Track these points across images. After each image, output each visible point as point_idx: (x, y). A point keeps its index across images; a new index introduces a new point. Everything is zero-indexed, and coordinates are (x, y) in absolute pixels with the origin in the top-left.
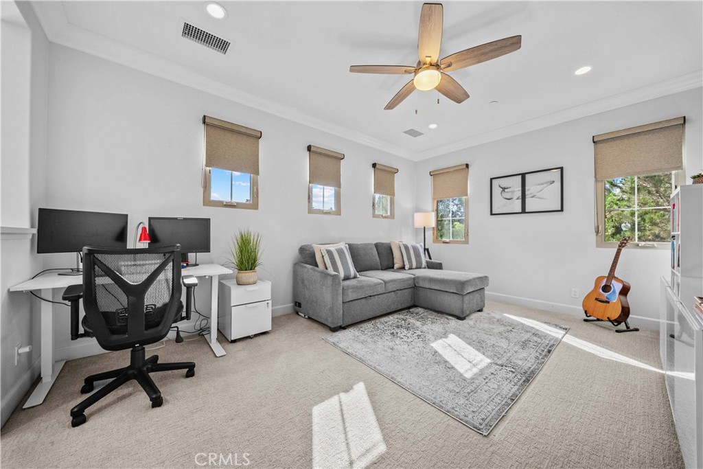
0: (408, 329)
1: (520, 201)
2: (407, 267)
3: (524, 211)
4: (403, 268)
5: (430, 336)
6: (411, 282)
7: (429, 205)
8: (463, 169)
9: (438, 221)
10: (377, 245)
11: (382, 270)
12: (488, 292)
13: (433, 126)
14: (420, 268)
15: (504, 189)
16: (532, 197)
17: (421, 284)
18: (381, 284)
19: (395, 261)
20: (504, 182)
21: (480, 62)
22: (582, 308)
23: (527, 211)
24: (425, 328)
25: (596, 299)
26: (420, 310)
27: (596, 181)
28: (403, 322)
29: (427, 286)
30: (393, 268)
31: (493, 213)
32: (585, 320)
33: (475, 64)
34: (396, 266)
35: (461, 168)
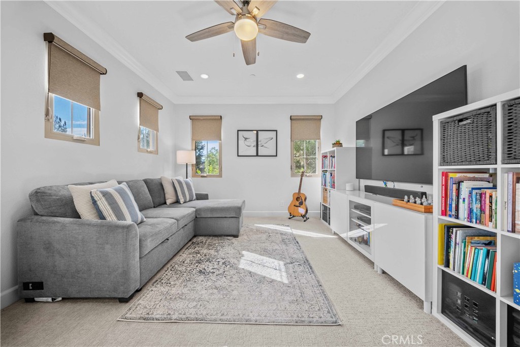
0: (208, 260)
1: (255, 148)
2: (182, 201)
3: (257, 155)
4: (177, 202)
5: (233, 261)
6: (194, 215)
7: (189, 145)
8: (218, 119)
9: (197, 159)
10: (146, 181)
11: (154, 207)
12: (244, 212)
13: (205, 76)
14: (192, 201)
15: (246, 139)
16: (262, 146)
17: (203, 215)
18: (175, 223)
19: (167, 196)
20: (246, 134)
21: (282, 38)
22: (287, 212)
23: (259, 155)
24: (221, 254)
25: (294, 206)
26: (203, 239)
27: (291, 141)
28: (199, 255)
29: (209, 216)
30: (165, 203)
31: (239, 155)
32: (289, 218)
33: (279, 38)
34: (169, 202)
35: (216, 118)
